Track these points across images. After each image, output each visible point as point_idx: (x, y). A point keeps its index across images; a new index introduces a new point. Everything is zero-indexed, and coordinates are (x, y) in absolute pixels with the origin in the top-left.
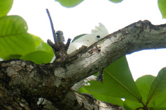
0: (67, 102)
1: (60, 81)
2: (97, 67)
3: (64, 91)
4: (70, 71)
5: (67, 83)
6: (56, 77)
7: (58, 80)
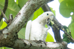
0: (18, 45)
1: (6, 35)
2: (21, 22)
3: (11, 40)
4: (10, 29)
5: (10, 35)
6: (3, 34)
7: (5, 35)
